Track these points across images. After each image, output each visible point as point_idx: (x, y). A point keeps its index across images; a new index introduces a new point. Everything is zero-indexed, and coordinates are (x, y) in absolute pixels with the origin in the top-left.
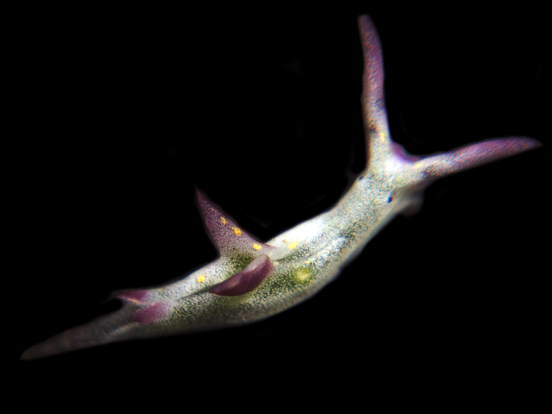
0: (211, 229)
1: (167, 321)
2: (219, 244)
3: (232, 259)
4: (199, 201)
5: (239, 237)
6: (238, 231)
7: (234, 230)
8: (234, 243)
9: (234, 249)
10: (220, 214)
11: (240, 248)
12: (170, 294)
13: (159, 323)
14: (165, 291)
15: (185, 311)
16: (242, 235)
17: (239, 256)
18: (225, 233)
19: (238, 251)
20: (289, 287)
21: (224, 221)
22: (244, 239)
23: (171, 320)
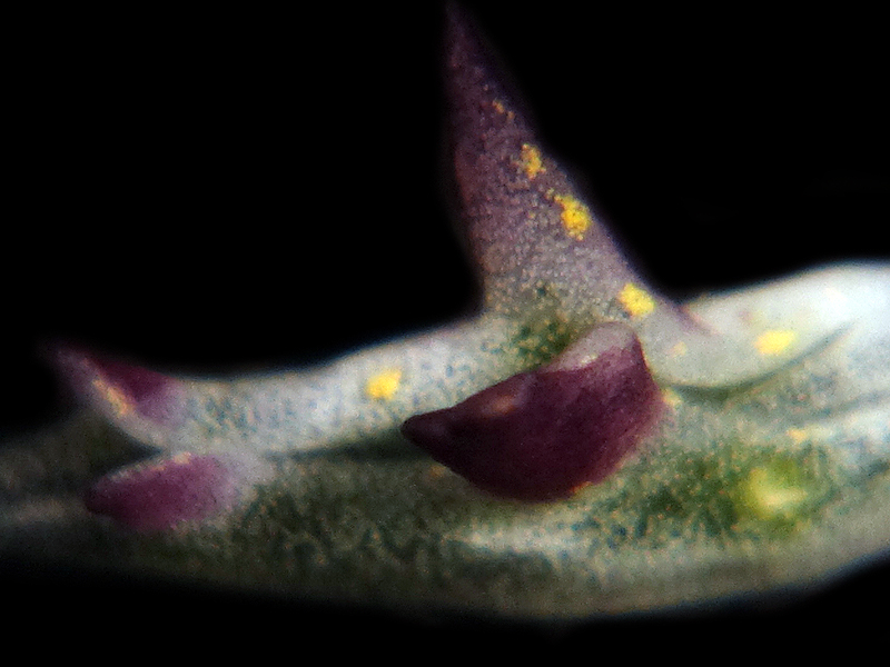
0: (469, 190)
1: (217, 538)
2: (490, 259)
3: (526, 332)
4: (454, 63)
5: (576, 243)
6: (576, 216)
7: (561, 209)
8: (547, 266)
9: (543, 291)
10: (523, 131)
11: (565, 293)
12: (250, 418)
13: (190, 538)
14: (235, 402)
15: (295, 515)
16: (589, 234)
17: (553, 327)
18: (524, 215)
19: (558, 302)
20: (710, 521)
21: (533, 162)
22: (595, 255)
23: (237, 536)
